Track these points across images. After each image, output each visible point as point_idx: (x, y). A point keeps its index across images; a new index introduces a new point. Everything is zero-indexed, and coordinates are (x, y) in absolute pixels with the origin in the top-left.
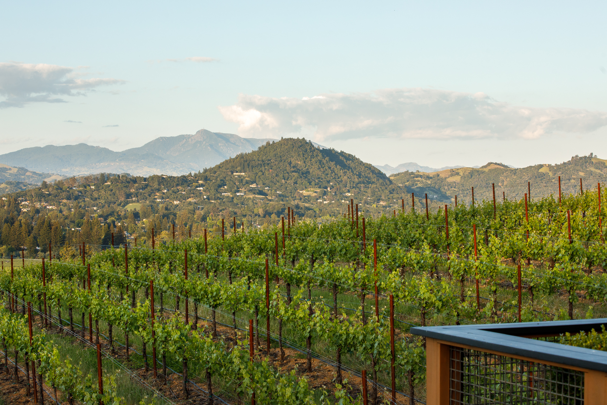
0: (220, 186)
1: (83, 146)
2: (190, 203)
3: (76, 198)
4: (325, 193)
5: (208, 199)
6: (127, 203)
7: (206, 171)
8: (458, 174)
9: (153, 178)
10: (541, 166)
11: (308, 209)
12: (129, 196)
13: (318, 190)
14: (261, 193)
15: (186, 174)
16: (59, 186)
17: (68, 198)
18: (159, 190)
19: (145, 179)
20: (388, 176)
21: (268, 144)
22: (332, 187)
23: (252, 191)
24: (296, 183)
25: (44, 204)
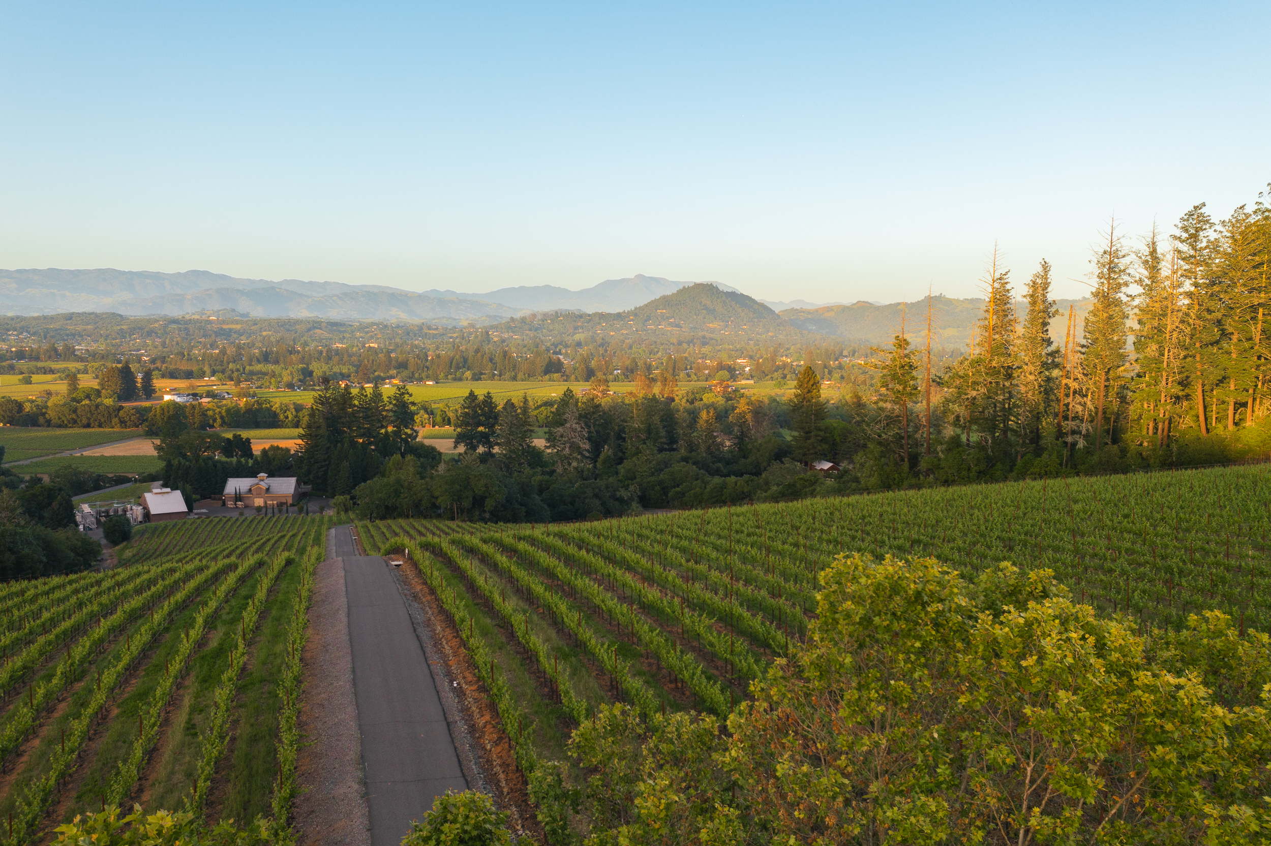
0: (646, 321)
1: (547, 287)
2: (623, 334)
3: (536, 330)
4: (727, 326)
5: (637, 330)
6: (575, 334)
7: (636, 308)
8: (832, 310)
9: (595, 314)
10: (899, 304)
11: (712, 339)
12: (576, 328)
13: (722, 324)
14: (678, 326)
15: (621, 311)
16: (523, 320)
17: (530, 330)
18: (599, 324)
19: (589, 315)
20: (777, 312)
21: (684, 287)
22: (732, 322)
23: (670, 324)
24: (704, 318)
25: (511, 334)
